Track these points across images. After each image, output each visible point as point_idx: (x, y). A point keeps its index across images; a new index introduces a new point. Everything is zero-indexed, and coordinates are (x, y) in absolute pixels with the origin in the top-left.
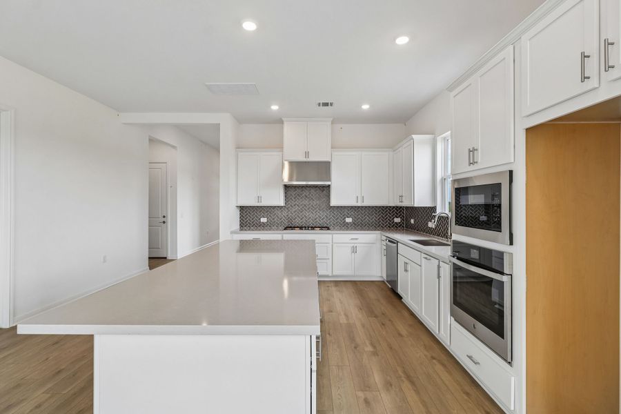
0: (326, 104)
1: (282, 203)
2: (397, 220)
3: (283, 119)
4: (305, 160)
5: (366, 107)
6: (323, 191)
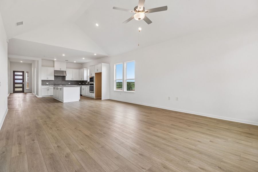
1: (54, 79)
2: (80, 83)
4: (60, 70)
5: (75, 62)
6: (64, 77)
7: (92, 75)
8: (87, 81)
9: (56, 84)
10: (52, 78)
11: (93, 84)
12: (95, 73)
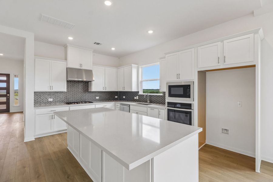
0: (98, 44)
1: (65, 90)
2: (116, 97)
3: (68, 44)
4: (79, 68)
5: (113, 49)
6: (87, 84)
7: (181, 76)
8: (138, 92)
9: (71, 100)
10: (63, 87)
11: (189, 106)
12: (198, 71)
